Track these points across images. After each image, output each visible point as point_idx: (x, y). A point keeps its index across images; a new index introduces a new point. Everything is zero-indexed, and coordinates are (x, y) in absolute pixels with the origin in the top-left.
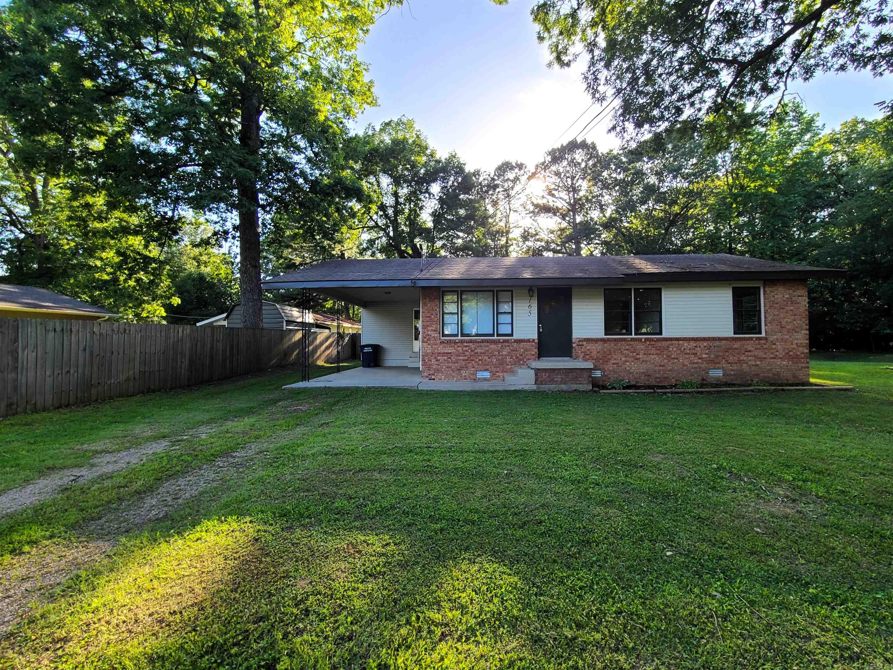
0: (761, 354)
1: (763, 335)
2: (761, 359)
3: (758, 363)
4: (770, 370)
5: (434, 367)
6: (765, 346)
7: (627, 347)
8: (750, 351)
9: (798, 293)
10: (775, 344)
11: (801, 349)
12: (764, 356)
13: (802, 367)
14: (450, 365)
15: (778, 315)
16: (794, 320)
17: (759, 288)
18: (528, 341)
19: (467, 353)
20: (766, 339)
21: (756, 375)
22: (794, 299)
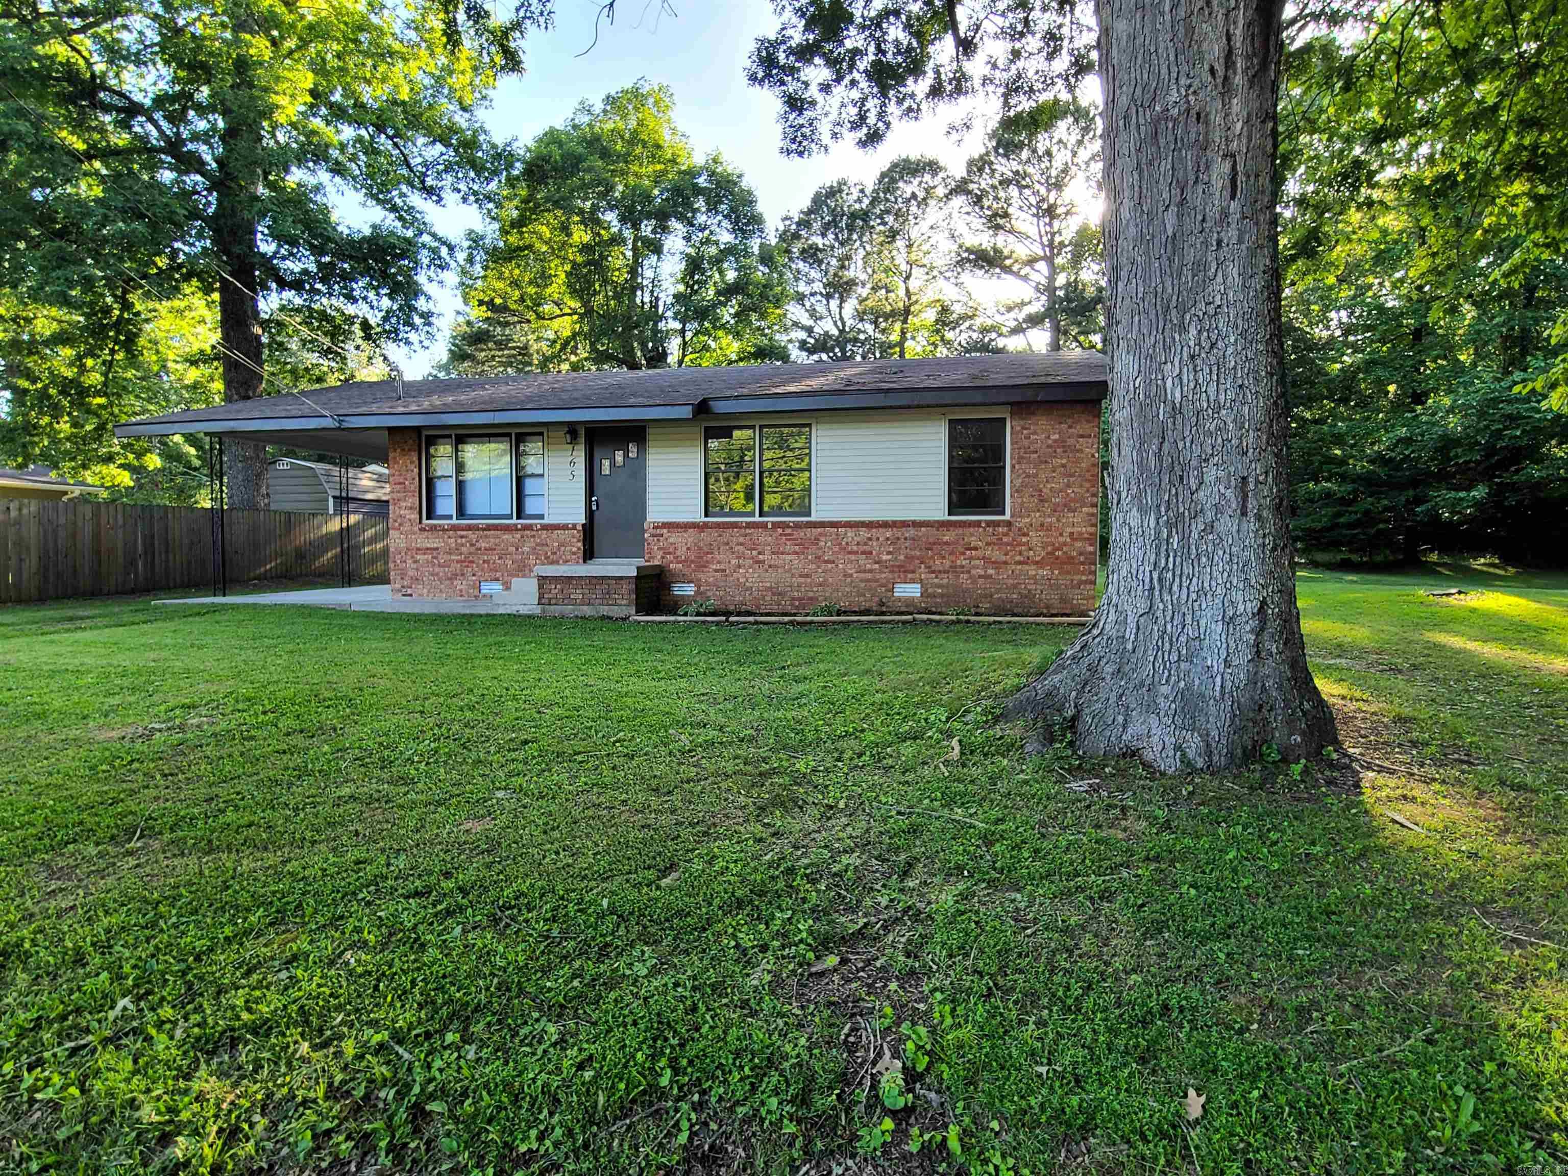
0: (996, 554)
1: (1007, 517)
2: (997, 565)
3: (991, 571)
4: (1015, 586)
5: (410, 573)
6: (1005, 539)
7: (741, 539)
8: (976, 549)
9: (1079, 429)
10: (1025, 535)
11: (1079, 544)
12: (1004, 558)
13: (1081, 582)
14: (437, 569)
15: (1036, 476)
16: (1068, 486)
17: (1003, 420)
18: (565, 527)
19: (464, 549)
20: (1009, 524)
21: (985, 596)
22: (1070, 442)
